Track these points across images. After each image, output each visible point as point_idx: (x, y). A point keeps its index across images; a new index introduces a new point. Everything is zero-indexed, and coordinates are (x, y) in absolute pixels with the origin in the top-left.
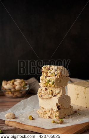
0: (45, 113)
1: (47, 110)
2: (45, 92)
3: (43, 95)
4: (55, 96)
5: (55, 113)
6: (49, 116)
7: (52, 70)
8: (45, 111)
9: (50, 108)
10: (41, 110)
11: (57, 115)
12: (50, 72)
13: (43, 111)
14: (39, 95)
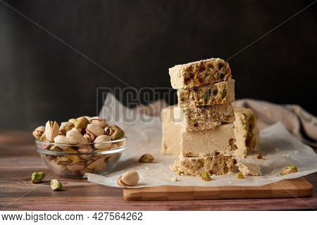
0: (199, 164)
1: (205, 158)
3: (199, 122)
4: (223, 123)
5: (223, 161)
6: (211, 169)
7: (211, 69)
8: (199, 161)
9: (212, 152)
10: (190, 159)
11: (229, 166)
12: (207, 75)
13: (194, 161)
14: (189, 124)
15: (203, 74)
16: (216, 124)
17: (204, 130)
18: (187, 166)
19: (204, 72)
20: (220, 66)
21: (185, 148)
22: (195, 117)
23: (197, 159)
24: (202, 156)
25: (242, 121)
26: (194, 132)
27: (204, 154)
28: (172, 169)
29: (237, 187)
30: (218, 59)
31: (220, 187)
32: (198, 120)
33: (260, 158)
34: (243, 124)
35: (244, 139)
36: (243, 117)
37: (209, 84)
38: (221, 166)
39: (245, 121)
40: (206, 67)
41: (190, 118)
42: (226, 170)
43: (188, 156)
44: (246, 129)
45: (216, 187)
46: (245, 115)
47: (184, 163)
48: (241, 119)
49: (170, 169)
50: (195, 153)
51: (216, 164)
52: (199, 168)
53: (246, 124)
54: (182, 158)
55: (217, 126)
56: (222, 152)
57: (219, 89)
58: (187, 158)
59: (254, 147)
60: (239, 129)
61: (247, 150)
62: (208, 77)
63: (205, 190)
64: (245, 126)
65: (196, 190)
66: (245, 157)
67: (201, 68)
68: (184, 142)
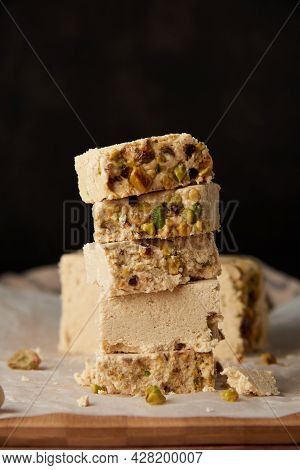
0: (139, 370)
1: (153, 356)
2: (146, 261)
3: (139, 274)
4: (194, 279)
5: (193, 364)
6: (166, 380)
7: (168, 157)
8: (139, 362)
9: (168, 342)
10: (119, 357)
11: (205, 374)
12: (159, 169)
13: (129, 361)
14: (118, 278)
15: (149, 169)
16: (177, 280)
17: (151, 293)
18: (112, 374)
19: (153, 163)
20: (189, 150)
21: (108, 331)
22: (133, 264)
23: (134, 357)
24: (145, 350)
25: (234, 282)
26: (129, 297)
27: (151, 346)
28: (79, 381)
29: (225, 419)
30: (184, 136)
31: (185, 419)
32: (138, 270)
33: (271, 361)
34: (236, 289)
35: (238, 322)
36: (237, 275)
37: (164, 190)
38: (188, 375)
39: (240, 284)
40: (157, 152)
41: (119, 265)
42: (199, 382)
43: (116, 349)
44: (241, 299)
45: (177, 419)
46: (240, 269)
47: (106, 366)
48: (231, 278)
49: (74, 382)
50: (131, 344)
51: (176, 371)
52: (139, 377)
53: (243, 289)
54: (101, 356)
55: (180, 286)
56: (190, 342)
57: (185, 202)
58: (112, 356)
59: (257, 340)
60: (227, 300)
61: (244, 345)
62: (162, 176)
63: (152, 424)
64: (239, 293)
65: (131, 424)
66: (240, 360)
67: (148, 155)
68: (105, 319)
